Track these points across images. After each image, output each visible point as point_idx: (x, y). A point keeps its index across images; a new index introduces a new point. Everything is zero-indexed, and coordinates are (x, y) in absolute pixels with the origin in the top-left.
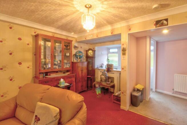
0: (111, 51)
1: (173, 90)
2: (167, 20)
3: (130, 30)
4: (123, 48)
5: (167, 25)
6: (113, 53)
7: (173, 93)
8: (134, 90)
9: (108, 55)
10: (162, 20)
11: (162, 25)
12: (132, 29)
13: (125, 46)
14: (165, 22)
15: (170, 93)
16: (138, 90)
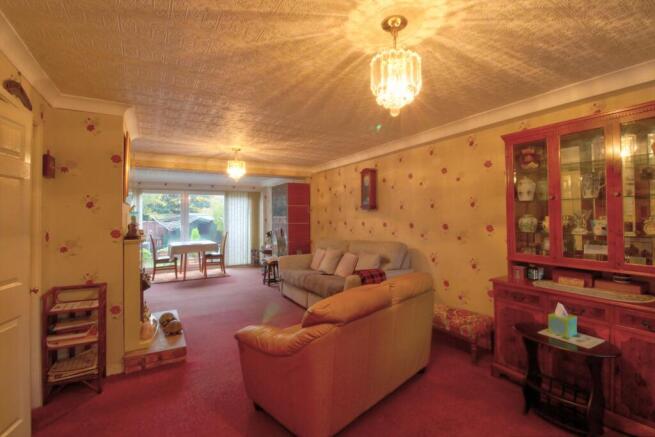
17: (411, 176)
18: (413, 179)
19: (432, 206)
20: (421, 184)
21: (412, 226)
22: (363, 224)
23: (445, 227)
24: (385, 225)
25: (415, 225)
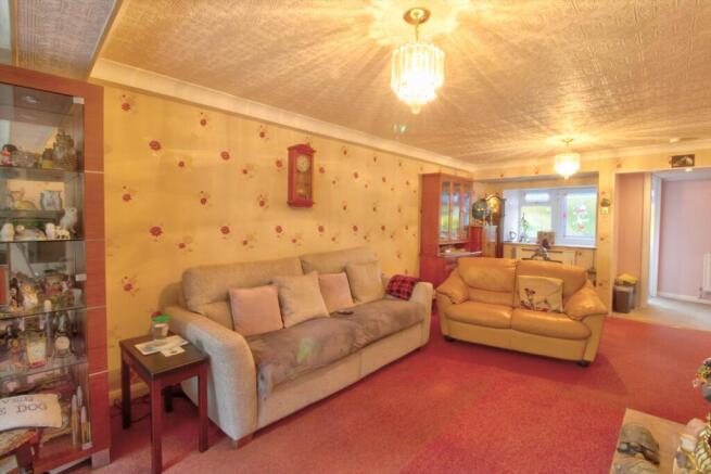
0: (529, 197)
1: (701, 289)
2: (692, 157)
3: (619, 166)
4: (604, 199)
5: (693, 165)
6: (537, 203)
7: (701, 297)
8: (617, 283)
9: (519, 208)
10: (683, 156)
11: (685, 164)
12: (623, 165)
13: (607, 196)
14: (689, 160)
15: (695, 299)
16: (626, 284)
17: (356, 176)
18: (359, 179)
19: (374, 209)
20: (366, 186)
21: (355, 228)
22: (279, 229)
23: (383, 228)
24: (321, 229)
25: (359, 229)
